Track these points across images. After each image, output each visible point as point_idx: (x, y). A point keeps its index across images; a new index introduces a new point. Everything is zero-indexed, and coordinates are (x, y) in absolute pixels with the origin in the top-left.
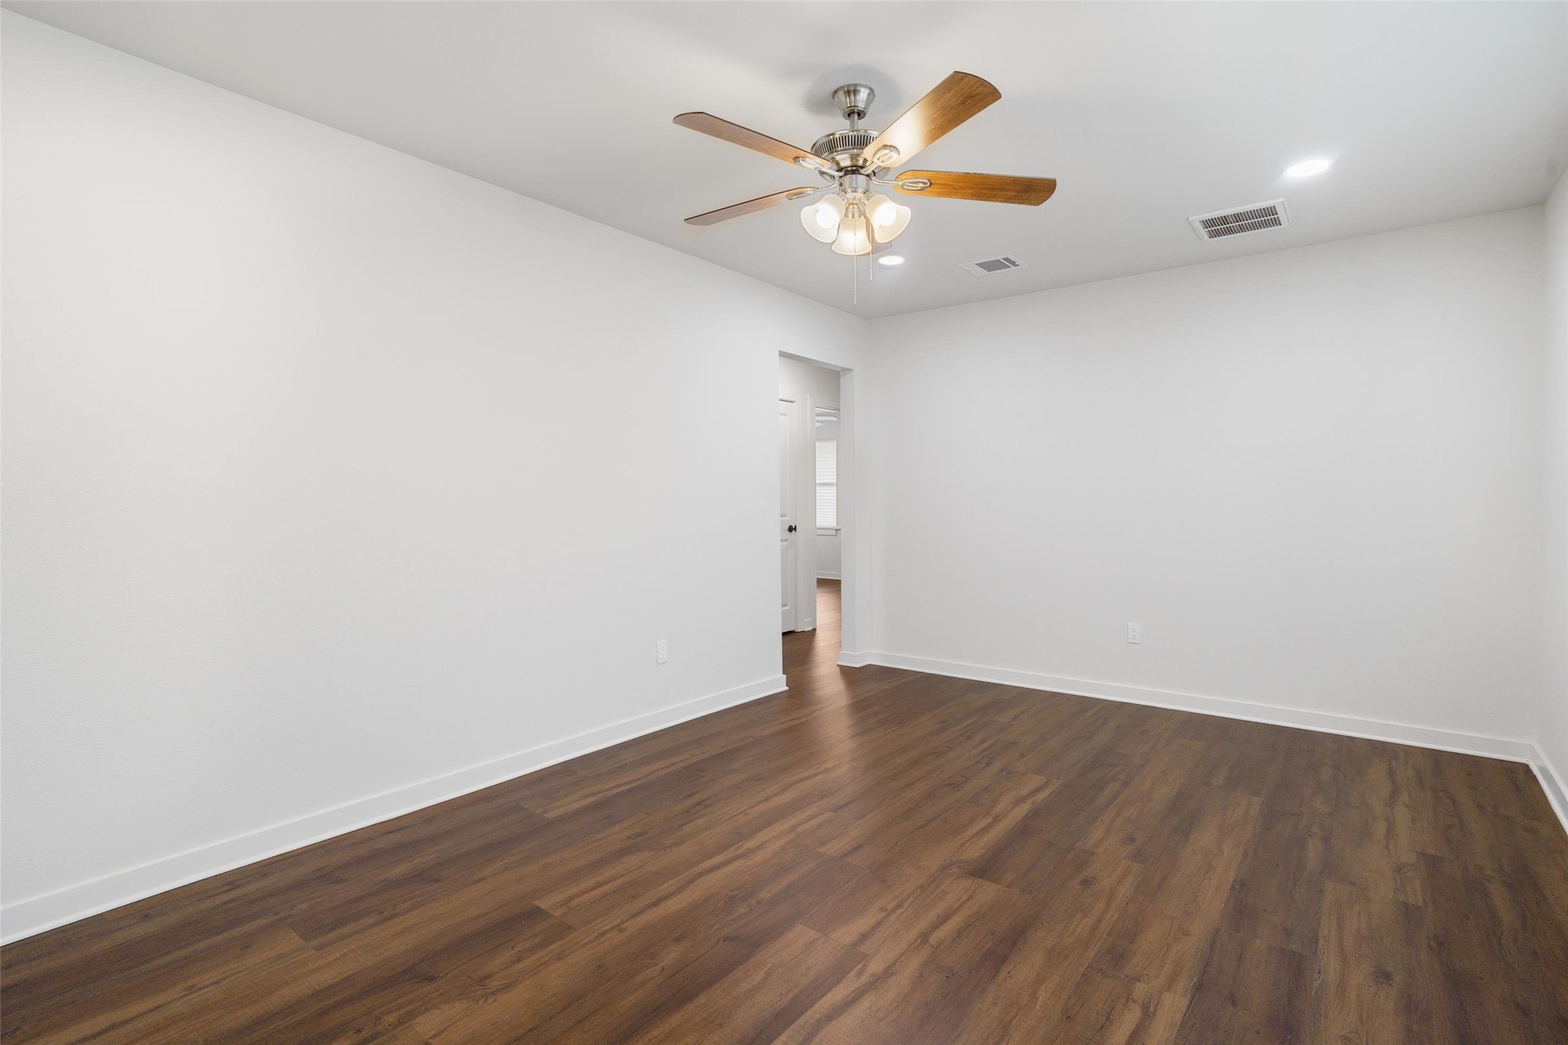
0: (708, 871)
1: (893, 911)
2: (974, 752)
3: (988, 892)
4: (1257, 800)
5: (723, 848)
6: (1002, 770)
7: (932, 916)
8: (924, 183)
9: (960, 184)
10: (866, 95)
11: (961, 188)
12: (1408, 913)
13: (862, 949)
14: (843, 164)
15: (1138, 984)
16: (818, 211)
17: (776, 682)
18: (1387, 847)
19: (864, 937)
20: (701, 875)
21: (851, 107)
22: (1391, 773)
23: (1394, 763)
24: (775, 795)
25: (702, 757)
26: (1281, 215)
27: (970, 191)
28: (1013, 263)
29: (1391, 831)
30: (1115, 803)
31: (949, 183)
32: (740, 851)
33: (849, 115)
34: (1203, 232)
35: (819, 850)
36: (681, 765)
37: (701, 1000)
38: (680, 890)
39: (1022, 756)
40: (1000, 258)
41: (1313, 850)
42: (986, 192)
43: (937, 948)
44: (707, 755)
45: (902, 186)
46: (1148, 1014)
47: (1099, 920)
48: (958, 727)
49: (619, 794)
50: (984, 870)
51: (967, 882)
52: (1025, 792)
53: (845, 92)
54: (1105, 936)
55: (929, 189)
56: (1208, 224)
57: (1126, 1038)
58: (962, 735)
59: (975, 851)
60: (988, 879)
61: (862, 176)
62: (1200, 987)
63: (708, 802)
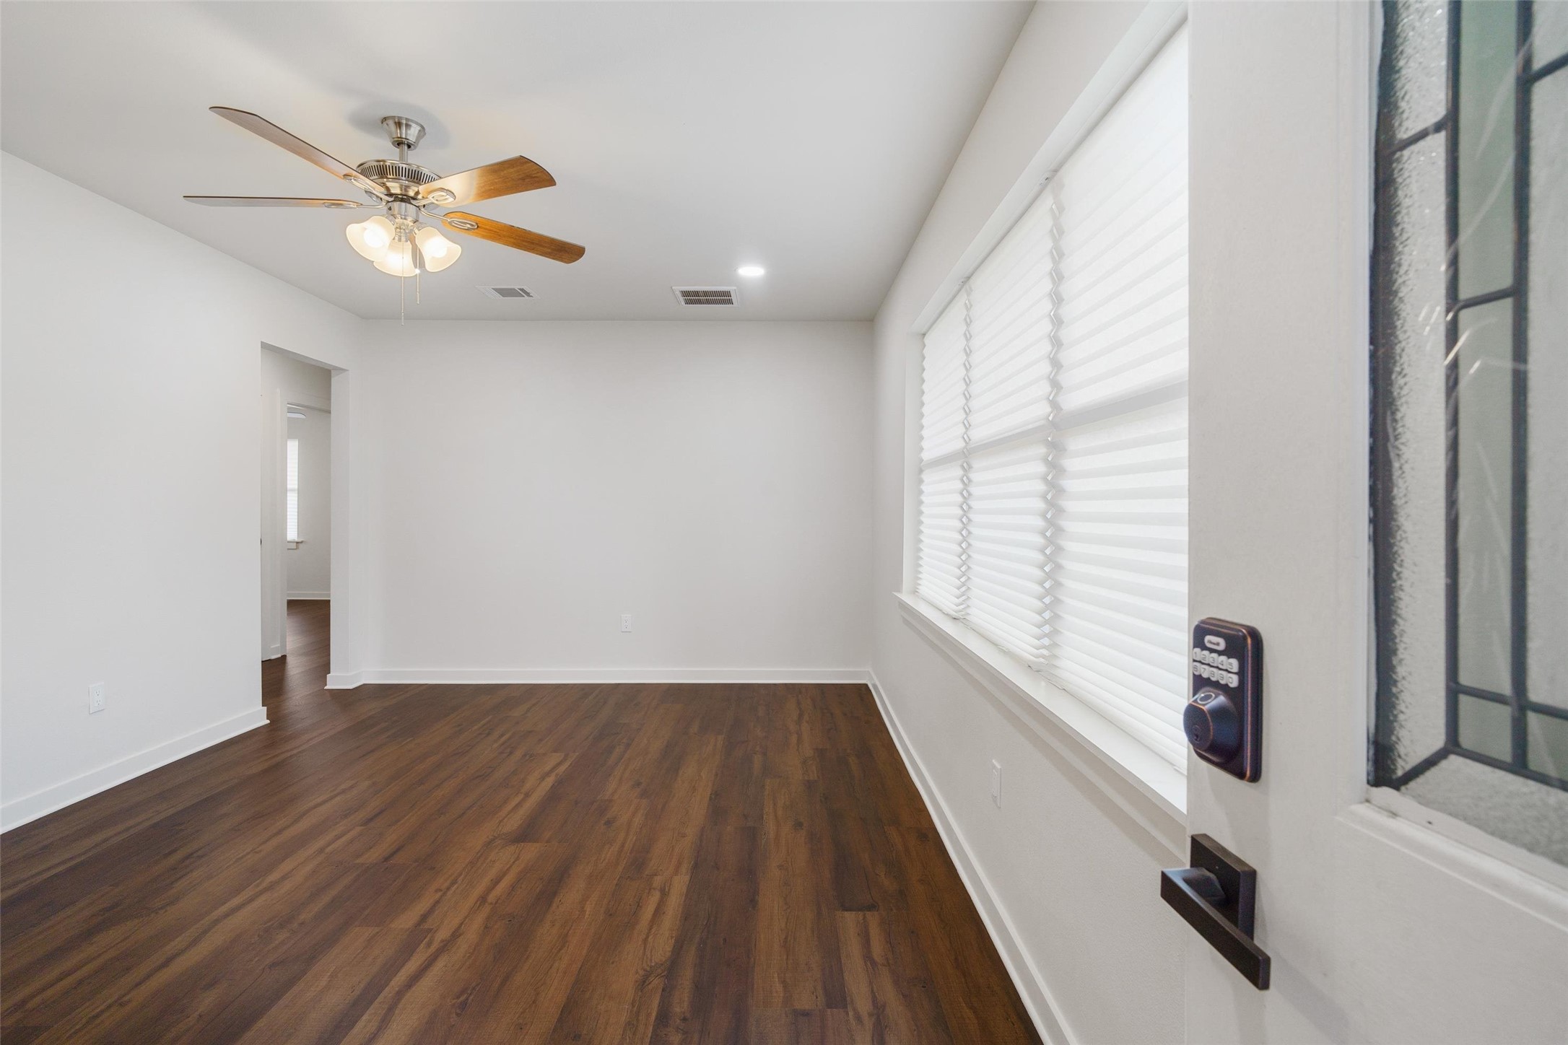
0: (227, 915)
1: (448, 889)
2: (495, 745)
3: (530, 852)
4: (720, 738)
5: (238, 891)
6: (525, 755)
7: (485, 882)
8: (472, 225)
9: (505, 233)
10: (417, 132)
11: (504, 236)
12: (809, 785)
13: (426, 926)
14: (393, 191)
15: (655, 878)
16: (366, 229)
17: (254, 716)
18: (798, 750)
19: (424, 918)
20: (216, 922)
21: (400, 138)
22: (799, 703)
23: (800, 696)
24: (288, 827)
25: (171, 812)
26: (733, 298)
27: (512, 240)
28: (528, 294)
29: (799, 741)
30: (623, 760)
31: (495, 230)
32: (261, 888)
33: (398, 144)
34: (682, 299)
35: (357, 861)
36: (147, 824)
37: (261, 1023)
38: (195, 942)
39: (541, 740)
40: (516, 287)
41: (757, 761)
42: (526, 244)
43: (496, 903)
44: (180, 807)
45: (450, 223)
46: (664, 893)
47: (623, 846)
48: (476, 727)
49: (56, 875)
50: (524, 836)
51: (512, 848)
52: (548, 768)
53: (395, 122)
54: (628, 854)
55: (476, 231)
56: (685, 294)
57: (652, 913)
58: (480, 734)
59: (514, 823)
60: (529, 841)
61: (411, 206)
62: (696, 866)
63: (199, 853)
